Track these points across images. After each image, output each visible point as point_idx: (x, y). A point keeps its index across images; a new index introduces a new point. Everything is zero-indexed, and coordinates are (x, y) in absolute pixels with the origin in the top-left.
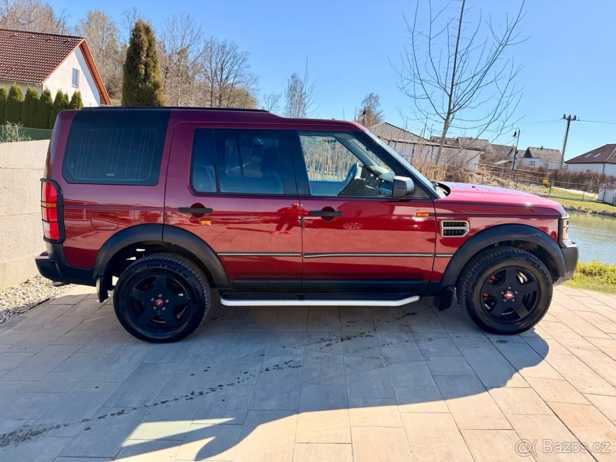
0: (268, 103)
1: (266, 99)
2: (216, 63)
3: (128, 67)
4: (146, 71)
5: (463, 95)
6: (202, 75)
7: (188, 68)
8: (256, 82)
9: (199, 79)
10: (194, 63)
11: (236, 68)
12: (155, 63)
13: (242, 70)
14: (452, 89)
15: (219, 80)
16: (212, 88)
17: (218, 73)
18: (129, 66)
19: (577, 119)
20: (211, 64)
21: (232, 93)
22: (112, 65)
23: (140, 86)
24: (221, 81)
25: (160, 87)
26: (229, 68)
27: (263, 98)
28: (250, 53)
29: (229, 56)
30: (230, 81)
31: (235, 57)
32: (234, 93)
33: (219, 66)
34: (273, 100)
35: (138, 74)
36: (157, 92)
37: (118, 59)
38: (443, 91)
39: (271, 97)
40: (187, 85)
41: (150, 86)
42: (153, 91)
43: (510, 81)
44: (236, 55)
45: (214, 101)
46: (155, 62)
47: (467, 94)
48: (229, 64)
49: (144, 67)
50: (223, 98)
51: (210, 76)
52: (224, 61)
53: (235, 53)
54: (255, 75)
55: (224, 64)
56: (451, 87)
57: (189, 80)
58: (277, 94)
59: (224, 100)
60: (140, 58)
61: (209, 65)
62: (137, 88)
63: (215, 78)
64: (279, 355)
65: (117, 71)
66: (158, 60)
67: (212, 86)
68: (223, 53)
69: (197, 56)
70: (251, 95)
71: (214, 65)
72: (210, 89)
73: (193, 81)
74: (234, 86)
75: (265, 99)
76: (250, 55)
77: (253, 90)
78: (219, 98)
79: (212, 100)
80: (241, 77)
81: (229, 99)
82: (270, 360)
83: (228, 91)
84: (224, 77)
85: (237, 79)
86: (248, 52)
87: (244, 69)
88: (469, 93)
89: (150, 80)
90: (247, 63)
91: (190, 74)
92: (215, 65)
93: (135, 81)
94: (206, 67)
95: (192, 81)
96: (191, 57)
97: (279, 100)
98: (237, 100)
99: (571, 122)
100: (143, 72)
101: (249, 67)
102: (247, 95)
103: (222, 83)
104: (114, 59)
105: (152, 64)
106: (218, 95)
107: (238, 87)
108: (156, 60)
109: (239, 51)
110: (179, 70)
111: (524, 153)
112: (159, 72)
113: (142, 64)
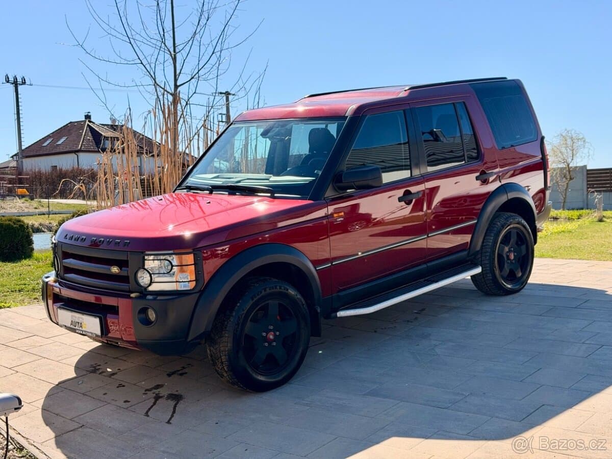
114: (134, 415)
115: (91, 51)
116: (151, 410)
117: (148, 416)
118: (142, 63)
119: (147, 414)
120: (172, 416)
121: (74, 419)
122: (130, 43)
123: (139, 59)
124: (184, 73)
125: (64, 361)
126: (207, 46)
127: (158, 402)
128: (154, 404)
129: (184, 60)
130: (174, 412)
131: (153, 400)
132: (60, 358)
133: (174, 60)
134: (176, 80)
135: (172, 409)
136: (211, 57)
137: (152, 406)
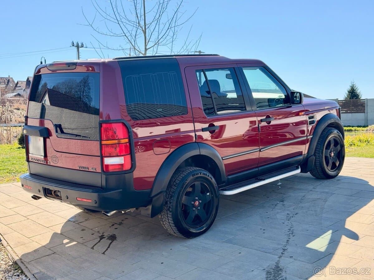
19: (85, 46)
99: (80, 49)
111: (25, 83)
114: (86, 248)
115: (96, 29)
116: (96, 245)
117: (93, 249)
118: (125, 36)
119: (93, 248)
120: (107, 250)
121: (51, 249)
122: (119, 24)
123: (124, 33)
124: (152, 41)
125: (56, 214)
126: (164, 24)
127: (101, 240)
128: (99, 241)
129: (152, 33)
130: (109, 247)
131: (99, 239)
132: (54, 212)
133: (145, 33)
134: (146, 46)
135: (108, 245)
136: (166, 31)
137: (97, 243)
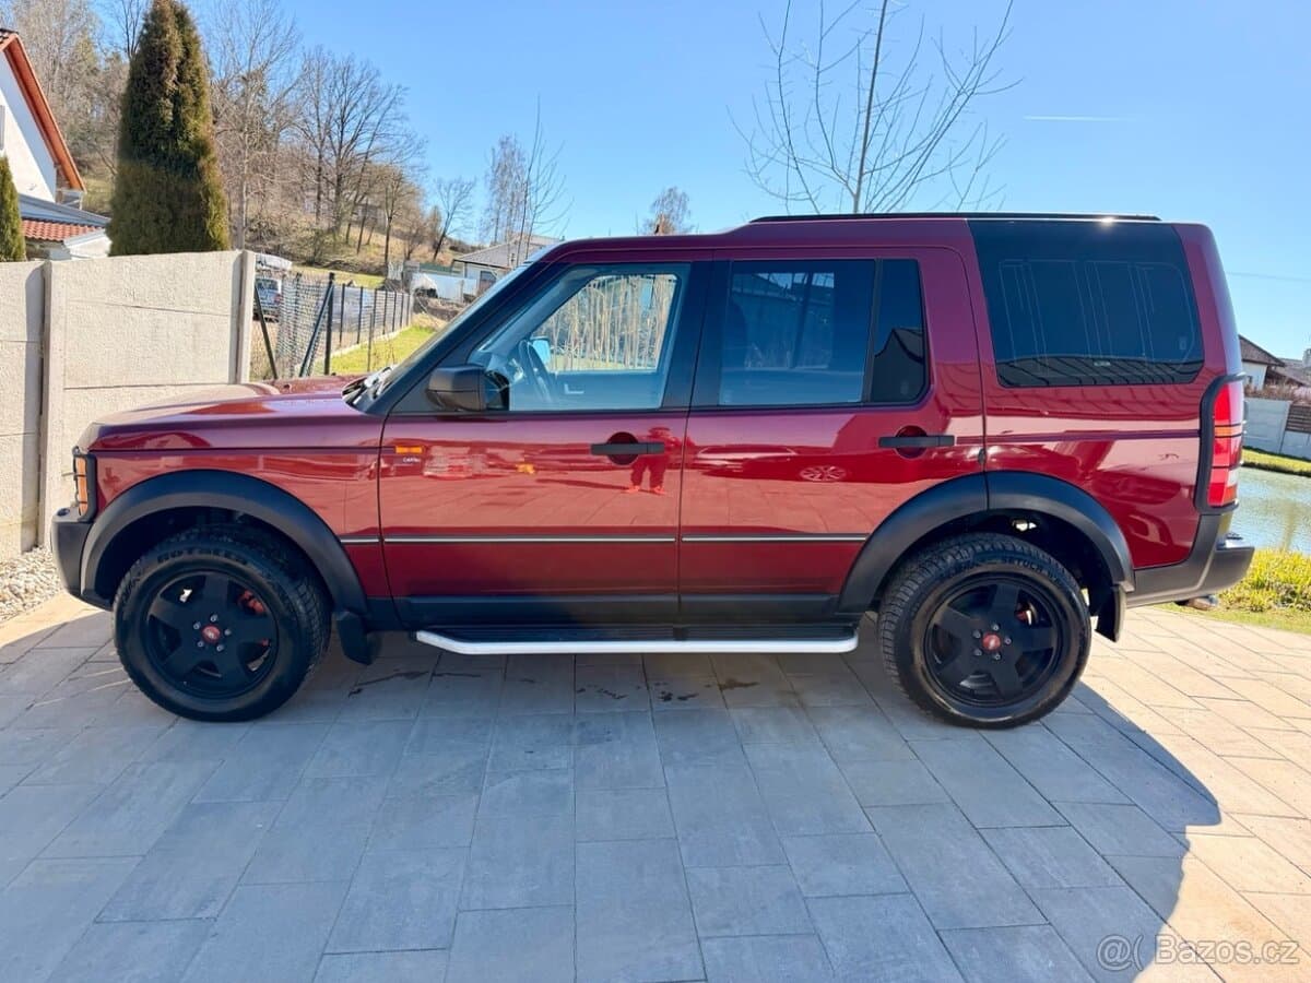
0: (448, 196)
1: (442, 190)
2: (330, 106)
3: (133, 102)
4: (176, 113)
5: (881, 195)
6: (296, 131)
7: (265, 113)
8: (420, 151)
9: (289, 140)
10: (279, 105)
11: (374, 118)
12: (198, 97)
13: (389, 125)
14: (860, 182)
15: (337, 145)
16: (320, 162)
17: (335, 128)
18: (135, 98)
20: (317, 108)
21: (364, 175)
22: (83, 99)
23: (163, 148)
24: (341, 147)
25: (209, 153)
26: (359, 119)
27: (434, 186)
28: (406, 89)
29: (360, 92)
30: (362, 148)
31: (372, 95)
32: (371, 173)
33: (337, 112)
34: (458, 192)
35: (156, 120)
36: (202, 162)
37: (100, 86)
38: (842, 185)
39: (454, 185)
40: (265, 153)
41: (186, 148)
42: (191, 161)
43: (977, 169)
44: (375, 90)
45: (324, 189)
46: (198, 95)
47: (890, 193)
48: (360, 108)
49: (172, 105)
50: (345, 183)
51: (316, 133)
52: (347, 103)
53: (373, 87)
54: (419, 137)
55: (348, 109)
56: (857, 178)
57: (266, 140)
58: (467, 178)
59: (347, 188)
60: (162, 84)
61: (313, 111)
62: (154, 151)
63: (327, 138)
64: (516, 774)
65: (95, 113)
66: (206, 90)
67: (320, 157)
68: (346, 86)
69: (286, 88)
70: (409, 180)
71: (324, 109)
72: (315, 163)
73: (276, 142)
74: (370, 158)
75: (440, 187)
76: (407, 92)
77: (412, 167)
78: (336, 183)
79: (319, 187)
80: (384, 140)
81: (358, 187)
82: (498, 786)
83: (357, 168)
84: (348, 137)
85: (376, 144)
86: (404, 86)
87: (393, 123)
88: (896, 191)
89: (185, 135)
90: (402, 109)
91: (269, 128)
92: (326, 109)
93: (149, 136)
94: (306, 113)
95: (274, 144)
96: (273, 90)
97: (472, 192)
98: (377, 188)
100: (169, 116)
101: (404, 118)
102: (399, 179)
103: (343, 151)
104: (88, 86)
105: (191, 99)
106: (333, 177)
107: (379, 160)
108: (200, 88)
109: (382, 82)
110: (244, 117)
112: (206, 117)
113: (166, 97)
